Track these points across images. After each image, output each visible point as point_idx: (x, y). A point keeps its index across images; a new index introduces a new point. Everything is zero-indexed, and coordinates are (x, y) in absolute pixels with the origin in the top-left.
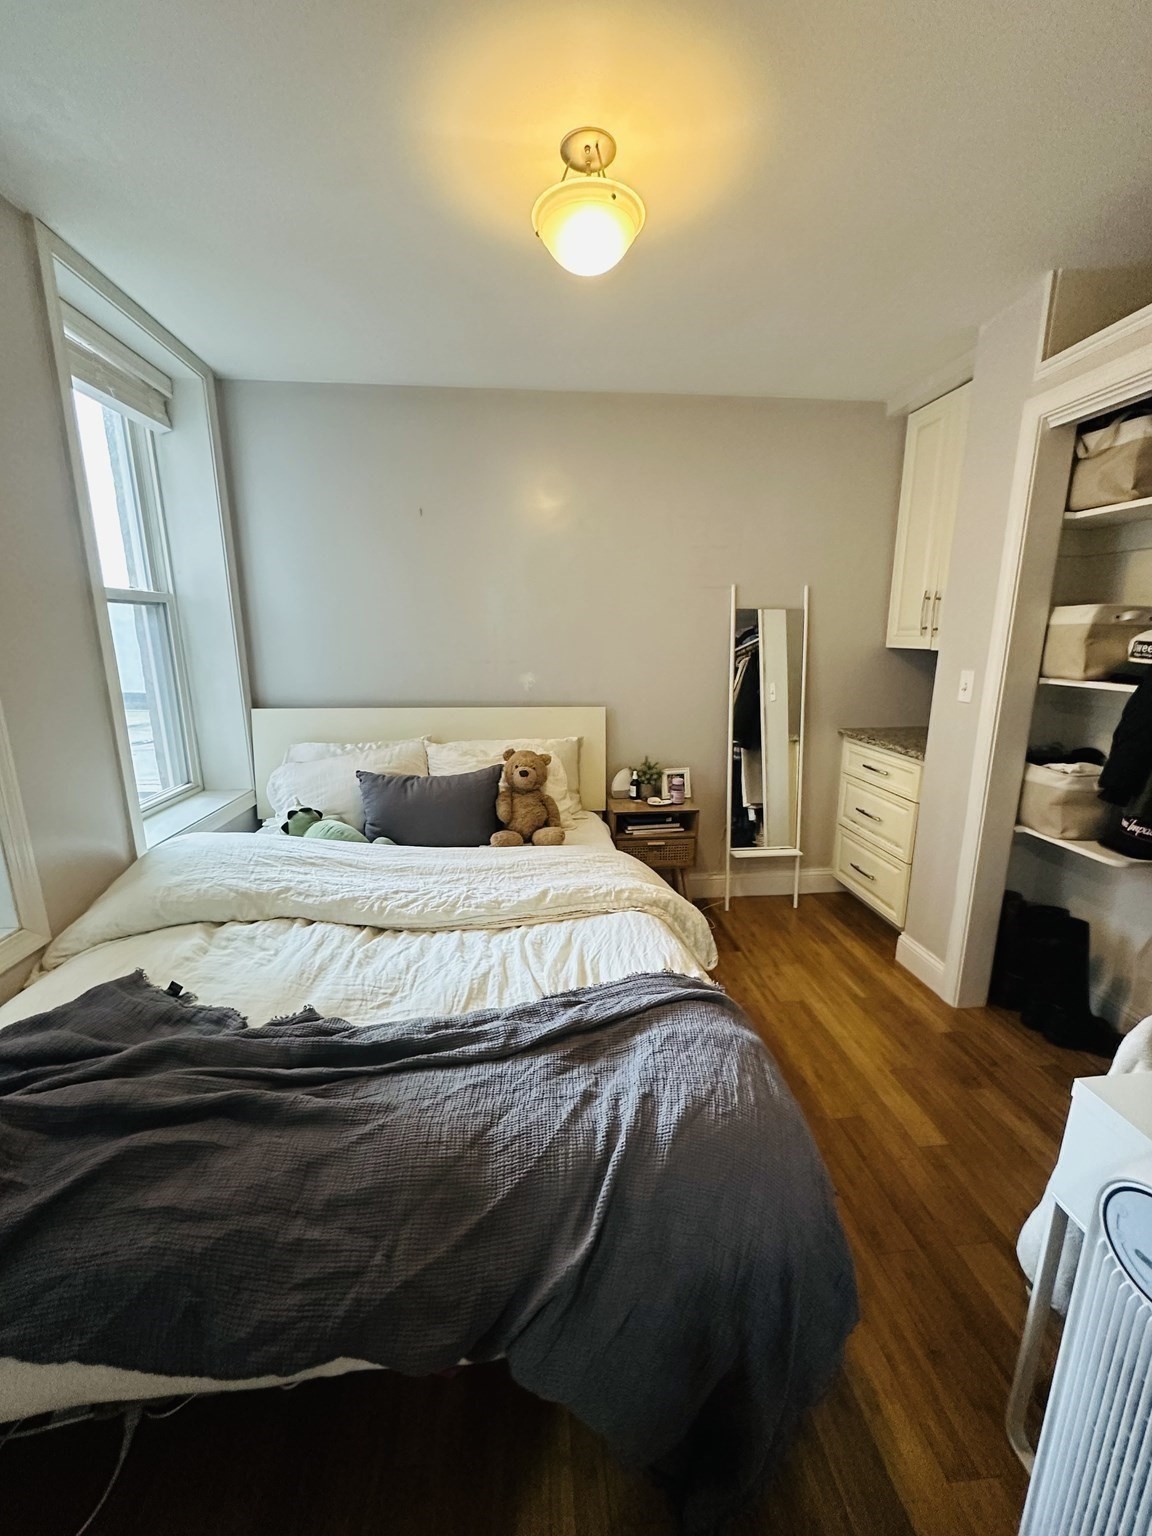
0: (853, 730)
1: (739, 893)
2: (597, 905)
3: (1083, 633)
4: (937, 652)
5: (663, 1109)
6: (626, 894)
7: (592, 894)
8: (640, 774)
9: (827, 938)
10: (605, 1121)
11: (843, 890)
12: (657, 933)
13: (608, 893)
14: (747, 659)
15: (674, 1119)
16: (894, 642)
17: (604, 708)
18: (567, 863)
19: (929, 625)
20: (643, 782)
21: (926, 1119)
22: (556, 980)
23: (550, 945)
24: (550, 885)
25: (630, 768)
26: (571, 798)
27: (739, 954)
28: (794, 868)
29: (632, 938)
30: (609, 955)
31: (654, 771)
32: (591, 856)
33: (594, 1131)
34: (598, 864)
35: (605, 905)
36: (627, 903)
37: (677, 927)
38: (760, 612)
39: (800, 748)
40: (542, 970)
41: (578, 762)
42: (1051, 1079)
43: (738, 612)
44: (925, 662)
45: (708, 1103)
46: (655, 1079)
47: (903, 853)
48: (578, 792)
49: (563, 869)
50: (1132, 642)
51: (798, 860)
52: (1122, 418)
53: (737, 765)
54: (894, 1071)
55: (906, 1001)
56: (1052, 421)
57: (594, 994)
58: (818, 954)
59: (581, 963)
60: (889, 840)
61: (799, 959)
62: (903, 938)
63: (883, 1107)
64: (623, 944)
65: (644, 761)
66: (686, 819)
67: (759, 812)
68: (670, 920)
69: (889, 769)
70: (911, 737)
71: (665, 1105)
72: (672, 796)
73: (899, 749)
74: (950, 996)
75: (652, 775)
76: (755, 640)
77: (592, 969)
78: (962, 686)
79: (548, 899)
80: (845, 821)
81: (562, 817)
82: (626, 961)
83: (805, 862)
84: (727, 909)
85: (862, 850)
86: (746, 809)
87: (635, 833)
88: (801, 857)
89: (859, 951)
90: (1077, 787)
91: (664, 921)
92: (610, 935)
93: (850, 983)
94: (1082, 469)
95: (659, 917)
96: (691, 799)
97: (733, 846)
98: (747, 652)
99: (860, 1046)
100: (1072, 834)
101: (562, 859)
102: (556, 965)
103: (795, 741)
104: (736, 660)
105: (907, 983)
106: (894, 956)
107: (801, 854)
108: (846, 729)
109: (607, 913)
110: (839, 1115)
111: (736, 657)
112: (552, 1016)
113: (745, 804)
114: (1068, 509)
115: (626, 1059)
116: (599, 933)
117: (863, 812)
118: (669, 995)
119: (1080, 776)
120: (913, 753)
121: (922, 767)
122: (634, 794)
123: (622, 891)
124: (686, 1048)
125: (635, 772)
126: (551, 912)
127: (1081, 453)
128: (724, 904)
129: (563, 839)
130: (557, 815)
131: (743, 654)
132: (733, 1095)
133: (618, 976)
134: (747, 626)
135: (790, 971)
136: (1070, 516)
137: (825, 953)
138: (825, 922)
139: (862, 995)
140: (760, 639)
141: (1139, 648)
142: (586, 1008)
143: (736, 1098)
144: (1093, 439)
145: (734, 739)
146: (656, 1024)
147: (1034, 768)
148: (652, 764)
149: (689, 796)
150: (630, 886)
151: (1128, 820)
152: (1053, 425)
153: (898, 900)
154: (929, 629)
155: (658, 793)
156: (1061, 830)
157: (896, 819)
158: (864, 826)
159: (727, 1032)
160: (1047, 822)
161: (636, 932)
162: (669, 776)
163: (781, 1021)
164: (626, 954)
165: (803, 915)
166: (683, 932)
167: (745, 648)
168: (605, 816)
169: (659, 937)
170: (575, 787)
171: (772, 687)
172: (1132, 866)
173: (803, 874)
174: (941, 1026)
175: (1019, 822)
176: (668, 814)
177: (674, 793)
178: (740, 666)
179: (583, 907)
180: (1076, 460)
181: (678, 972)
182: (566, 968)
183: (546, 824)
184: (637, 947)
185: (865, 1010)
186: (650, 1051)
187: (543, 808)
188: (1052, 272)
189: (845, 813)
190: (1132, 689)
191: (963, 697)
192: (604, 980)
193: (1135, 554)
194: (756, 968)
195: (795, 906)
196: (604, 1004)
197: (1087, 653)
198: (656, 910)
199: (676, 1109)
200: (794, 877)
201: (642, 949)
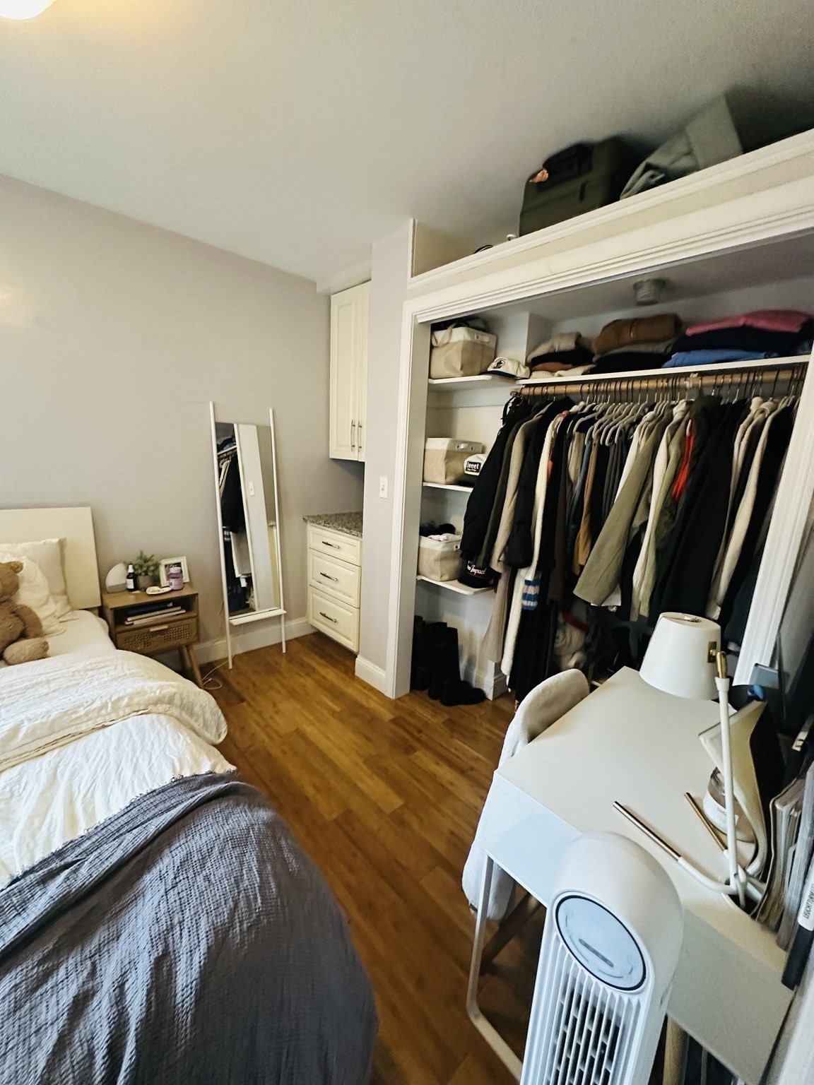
0: (314, 517)
1: (240, 651)
2: (90, 722)
3: (443, 455)
4: (364, 463)
5: (182, 966)
6: (126, 701)
7: (82, 713)
8: (136, 567)
9: (310, 672)
10: (106, 1030)
11: (315, 631)
12: (163, 733)
13: (104, 706)
14: (229, 461)
15: (195, 973)
16: (336, 453)
17: (88, 509)
18: (48, 682)
19: (356, 444)
20: (140, 574)
21: (389, 790)
22: (32, 844)
23: (25, 795)
24: (23, 717)
25: (124, 563)
26: (56, 602)
27: (245, 704)
28: (280, 622)
29: (134, 751)
30: (106, 783)
31: (150, 563)
32: (80, 666)
33: (91, 1055)
34: (90, 673)
35: (100, 720)
36: (128, 710)
37: (184, 717)
38: (235, 426)
39: (276, 531)
40: (11, 838)
41: (62, 563)
42: (448, 730)
43: (217, 424)
44: (356, 469)
45: (232, 926)
46: (171, 928)
47: (354, 601)
48: (65, 593)
49: (44, 690)
50: (466, 462)
51: (283, 618)
52: (454, 325)
53: (227, 546)
54: (366, 762)
55: (364, 703)
56: (420, 318)
57: (88, 843)
58: (304, 686)
59: (70, 803)
60: (344, 594)
61: (293, 694)
62: (359, 660)
63: (362, 794)
64: (123, 761)
65: (139, 555)
66: (187, 603)
67: (249, 580)
68: (176, 712)
69: (340, 544)
70: (352, 520)
71: (184, 958)
72: (171, 584)
73: (345, 530)
74: (390, 691)
75: (148, 567)
76: (234, 447)
77: (85, 810)
78: (381, 487)
79: (21, 735)
80: (314, 582)
81: (44, 624)
82: (128, 783)
83: (287, 617)
84: (231, 667)
85: (328, 602)
86: (239, 578)
87: (136, 623)
88: (285, 614)
89: (331, 675)
90: (446, 549)
91: (171, 715)
92: (108, 756)
93: (330, 704)
94: (435, 352)
95: (165, 713)
96: (190, 584)
97: (230, 616)
98: (228, 457)
99: (341, 750)
100: (446, 577)
101: (43, 678)
102: (32, 824)
103: (272, 526)
104: (219, 462)
105: (364, 691)
106: (354, 672)
107: (285, 612)
108: (308, 517)
109: (104, 727)
110: (334, 816)
111: (219, 460)
112: (22, 907)
113: (237, 575)
114: (430, 377)
115: (134, 912)
116: (94, 755)
117: (325, 575)
118: (180, 808)
119: (448, 542)
120: (354, 532)
121: (361, 542)
122: (131, 586)
123: (120, 699)
124: (203, 866)
125: (131, 567)
126: (26, 748)
127: (434, 344)
128: (228, 664)
129: (46, 649)
130: (37, 622)
131: (225, 458)
132: (256, 898)
133: (118, 806)
134: (226, 436)
135: (287, 706)
136: (431, 381)
137: (309, 682)
138: (306, 659)
139: (338, 709)
140: (237, 446)
141: (470, 465)
142: (75, 871)
143: (259, 901)
144: (440, 335)
145: (223, 525)
146: (167, 851)
147: (424, 538)
148: (148, 557)
149: (188, 580)
150: (129, 691)
151: (470, 566)
152: (420, 321)
153: (353, 635)
154: (357, 447)
155: (156, 582)
156: (440, 576)
157: (347, 577)
158: (327, 586)
159: (243, 825)
160: (433, 572)
161: (138, 743)
162: (166, 566)
163: (284, 753)
164: (127, 773)
165: (290, 656)
166: (192, 718)
167: (226, 452)
168: (101, 612)
169: (166, 738)
170: (61, 587)
171: (251, 485)
172: (475, 593)
173: (287, 625)
174: (387, 715)
175: (418, 574)
176: (168, 601)
177: (172, 581)
178: (223, 467)
179: (72, 730)
180: (432, 347)
181: (188, 775)
182: (47, 821)
183: (23, 636)
184: (140, 761)
185: (342, 720)
186: (162, 891)
187: (16, 620)
188: (412, 220)
189: (313, 577)
190: (470, 490)
191: (384, 494)
192: (101, 818)
193: (461, 409)
194: (260, 713)
195: (284, 651)
196: (100, 854)
197: (446, 466)
198: (161, 708)
199: (196, 959)
200: (281, 629)
201: (147, 762)
